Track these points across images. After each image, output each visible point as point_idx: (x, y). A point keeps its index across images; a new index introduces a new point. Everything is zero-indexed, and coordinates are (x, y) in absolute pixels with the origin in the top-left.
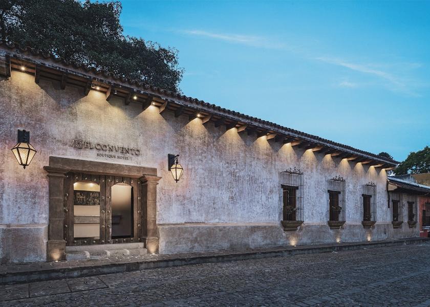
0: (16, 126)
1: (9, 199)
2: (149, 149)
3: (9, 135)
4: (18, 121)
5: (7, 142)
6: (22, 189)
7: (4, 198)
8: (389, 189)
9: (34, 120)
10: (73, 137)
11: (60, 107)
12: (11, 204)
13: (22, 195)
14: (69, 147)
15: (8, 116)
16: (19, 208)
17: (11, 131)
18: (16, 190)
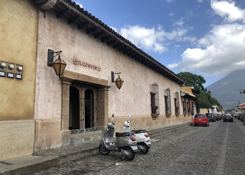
0: (47, 46)
1: (42, 99)
2: (104, 68)
3: (43, 52)
4: (48, 43)
5: (43, 57)
6: (48, 92)
7: (39, 98)
8: (182, 95)
9: (56, 43)
10: (73, 57)
11: (67, 36)
12: (42, 103)
13: (48, 96)
14: (71, 64)
15: (43, 39)
16: (47, 106)
17: (44, 49)
18: (45, 92)
